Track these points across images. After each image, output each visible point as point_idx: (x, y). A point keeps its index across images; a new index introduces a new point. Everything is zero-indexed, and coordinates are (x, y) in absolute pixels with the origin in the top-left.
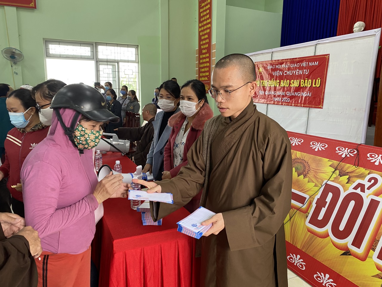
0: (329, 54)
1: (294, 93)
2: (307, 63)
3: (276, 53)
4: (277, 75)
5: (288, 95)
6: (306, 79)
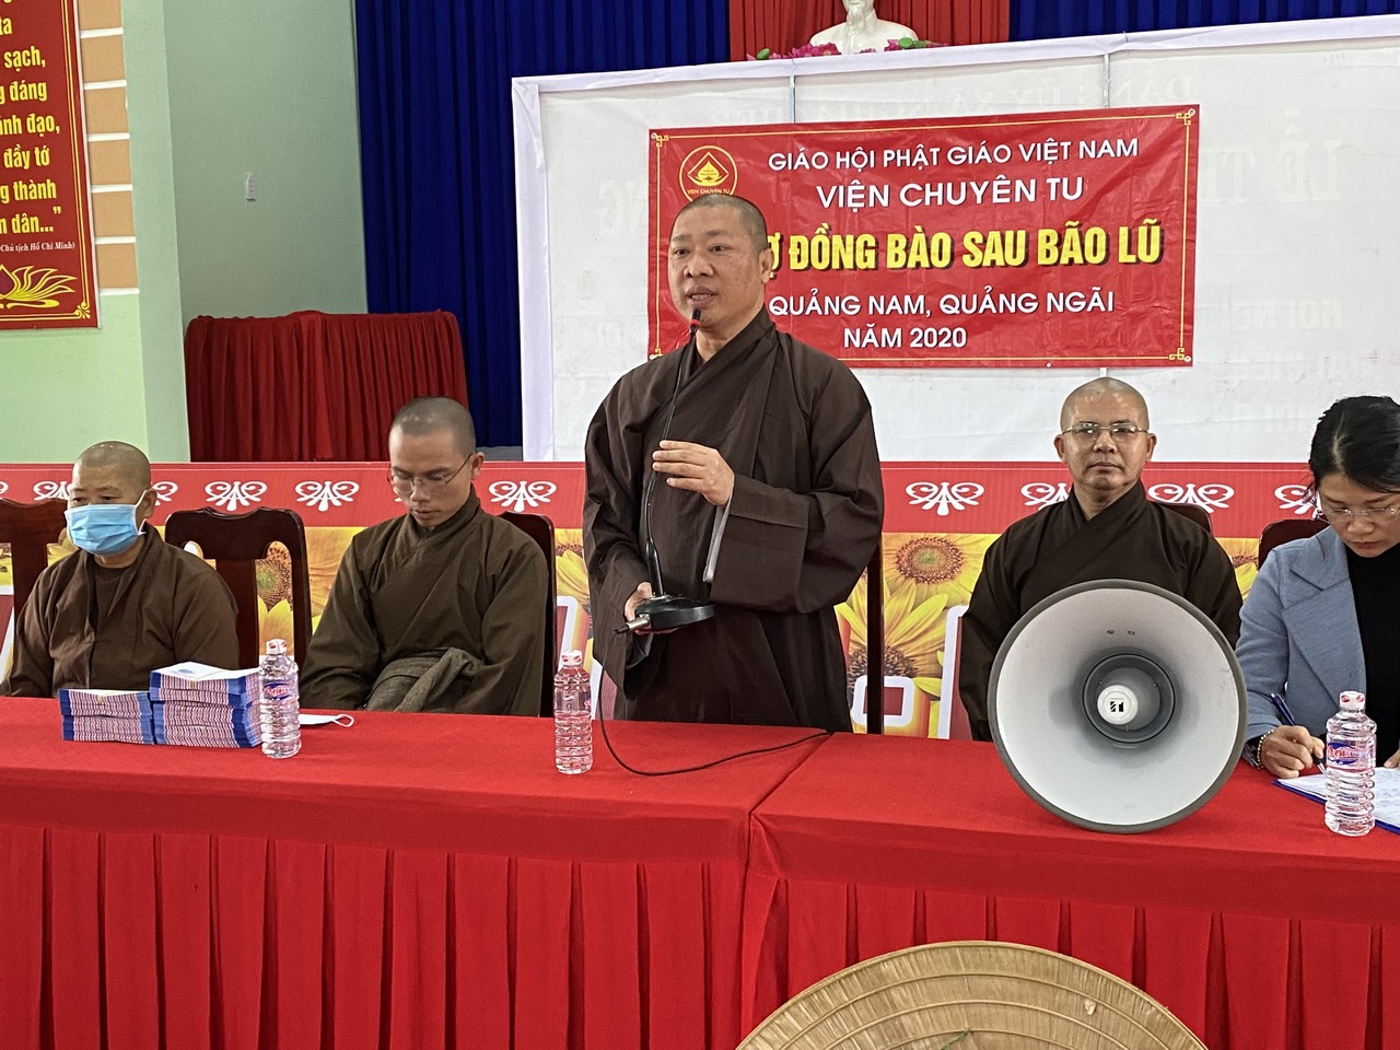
0: (1197, 107)
1: (996, 302)
2: (1066, 145)
6: (1070, 227)
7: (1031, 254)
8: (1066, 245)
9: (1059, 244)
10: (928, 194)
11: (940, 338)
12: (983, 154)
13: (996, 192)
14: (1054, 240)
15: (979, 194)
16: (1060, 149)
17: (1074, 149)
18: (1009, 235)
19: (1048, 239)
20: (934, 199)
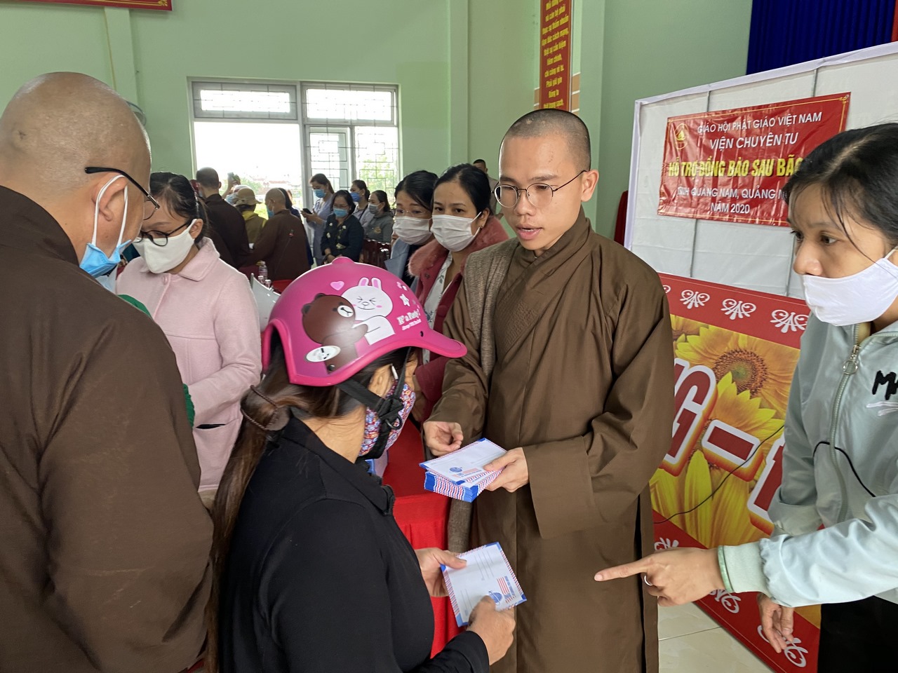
0: (849, 93)
1: (761, 192)
2: (795, 116)
3: (718, 94)
4: (720, 147)
5: (746, 197)
6: (791, 157)
7: (774, 171)
8: (788, 167)
9: (786, 166)
10: (746, 142)
11: (741, 208)
12: (766, 123)
13: (768, 141)
14: (784, 164)
15: (762, 141)
16: (792, 118)
17: (797, 119)
18: (769, 161)
19: (781, 164)
20: (747, 144)
